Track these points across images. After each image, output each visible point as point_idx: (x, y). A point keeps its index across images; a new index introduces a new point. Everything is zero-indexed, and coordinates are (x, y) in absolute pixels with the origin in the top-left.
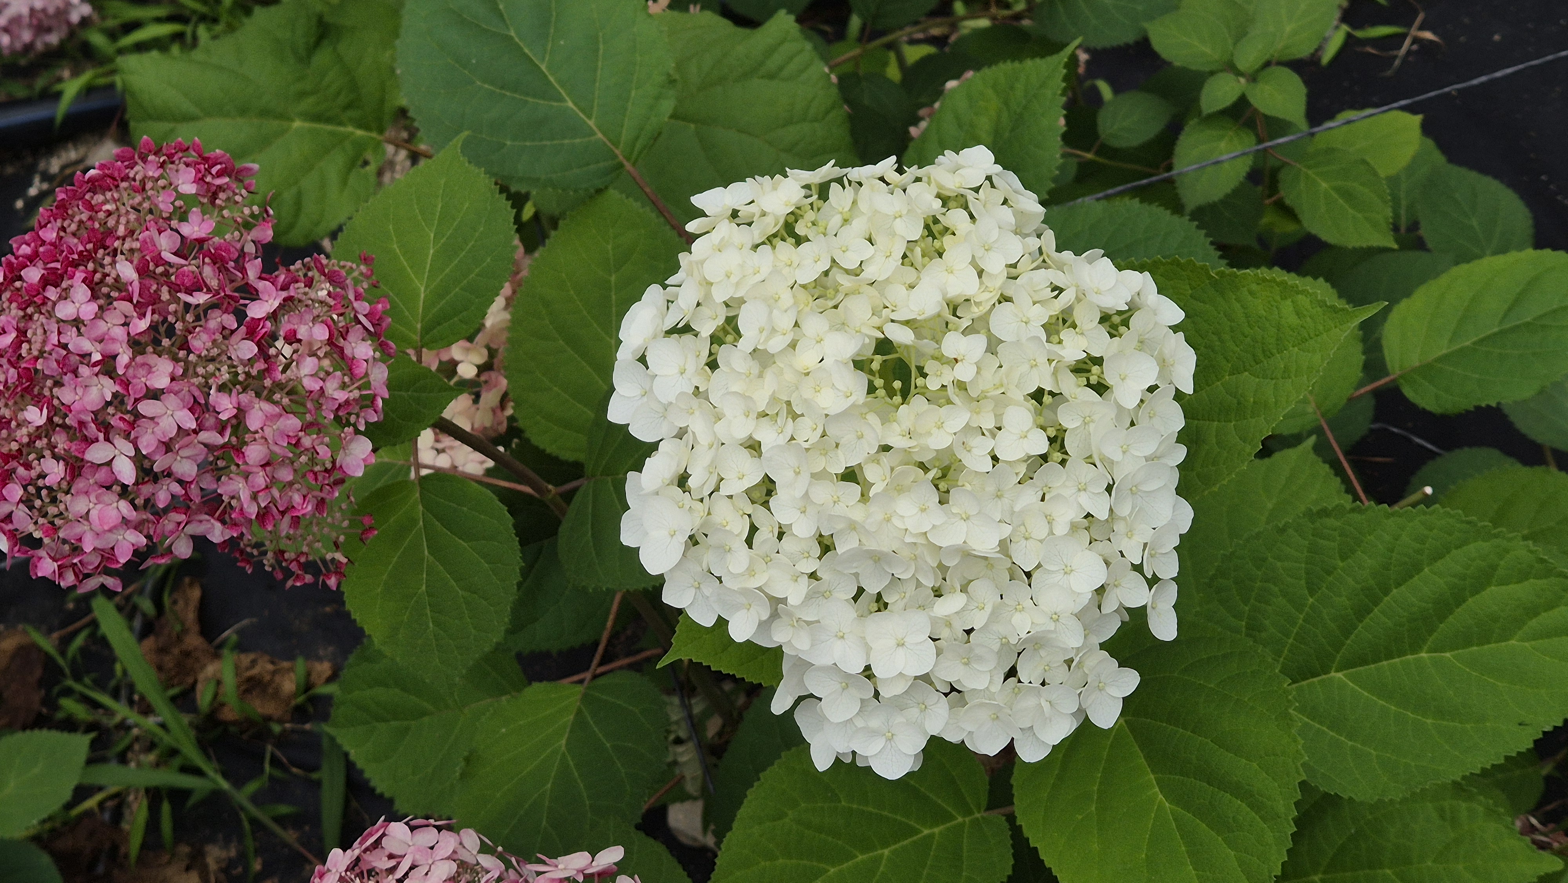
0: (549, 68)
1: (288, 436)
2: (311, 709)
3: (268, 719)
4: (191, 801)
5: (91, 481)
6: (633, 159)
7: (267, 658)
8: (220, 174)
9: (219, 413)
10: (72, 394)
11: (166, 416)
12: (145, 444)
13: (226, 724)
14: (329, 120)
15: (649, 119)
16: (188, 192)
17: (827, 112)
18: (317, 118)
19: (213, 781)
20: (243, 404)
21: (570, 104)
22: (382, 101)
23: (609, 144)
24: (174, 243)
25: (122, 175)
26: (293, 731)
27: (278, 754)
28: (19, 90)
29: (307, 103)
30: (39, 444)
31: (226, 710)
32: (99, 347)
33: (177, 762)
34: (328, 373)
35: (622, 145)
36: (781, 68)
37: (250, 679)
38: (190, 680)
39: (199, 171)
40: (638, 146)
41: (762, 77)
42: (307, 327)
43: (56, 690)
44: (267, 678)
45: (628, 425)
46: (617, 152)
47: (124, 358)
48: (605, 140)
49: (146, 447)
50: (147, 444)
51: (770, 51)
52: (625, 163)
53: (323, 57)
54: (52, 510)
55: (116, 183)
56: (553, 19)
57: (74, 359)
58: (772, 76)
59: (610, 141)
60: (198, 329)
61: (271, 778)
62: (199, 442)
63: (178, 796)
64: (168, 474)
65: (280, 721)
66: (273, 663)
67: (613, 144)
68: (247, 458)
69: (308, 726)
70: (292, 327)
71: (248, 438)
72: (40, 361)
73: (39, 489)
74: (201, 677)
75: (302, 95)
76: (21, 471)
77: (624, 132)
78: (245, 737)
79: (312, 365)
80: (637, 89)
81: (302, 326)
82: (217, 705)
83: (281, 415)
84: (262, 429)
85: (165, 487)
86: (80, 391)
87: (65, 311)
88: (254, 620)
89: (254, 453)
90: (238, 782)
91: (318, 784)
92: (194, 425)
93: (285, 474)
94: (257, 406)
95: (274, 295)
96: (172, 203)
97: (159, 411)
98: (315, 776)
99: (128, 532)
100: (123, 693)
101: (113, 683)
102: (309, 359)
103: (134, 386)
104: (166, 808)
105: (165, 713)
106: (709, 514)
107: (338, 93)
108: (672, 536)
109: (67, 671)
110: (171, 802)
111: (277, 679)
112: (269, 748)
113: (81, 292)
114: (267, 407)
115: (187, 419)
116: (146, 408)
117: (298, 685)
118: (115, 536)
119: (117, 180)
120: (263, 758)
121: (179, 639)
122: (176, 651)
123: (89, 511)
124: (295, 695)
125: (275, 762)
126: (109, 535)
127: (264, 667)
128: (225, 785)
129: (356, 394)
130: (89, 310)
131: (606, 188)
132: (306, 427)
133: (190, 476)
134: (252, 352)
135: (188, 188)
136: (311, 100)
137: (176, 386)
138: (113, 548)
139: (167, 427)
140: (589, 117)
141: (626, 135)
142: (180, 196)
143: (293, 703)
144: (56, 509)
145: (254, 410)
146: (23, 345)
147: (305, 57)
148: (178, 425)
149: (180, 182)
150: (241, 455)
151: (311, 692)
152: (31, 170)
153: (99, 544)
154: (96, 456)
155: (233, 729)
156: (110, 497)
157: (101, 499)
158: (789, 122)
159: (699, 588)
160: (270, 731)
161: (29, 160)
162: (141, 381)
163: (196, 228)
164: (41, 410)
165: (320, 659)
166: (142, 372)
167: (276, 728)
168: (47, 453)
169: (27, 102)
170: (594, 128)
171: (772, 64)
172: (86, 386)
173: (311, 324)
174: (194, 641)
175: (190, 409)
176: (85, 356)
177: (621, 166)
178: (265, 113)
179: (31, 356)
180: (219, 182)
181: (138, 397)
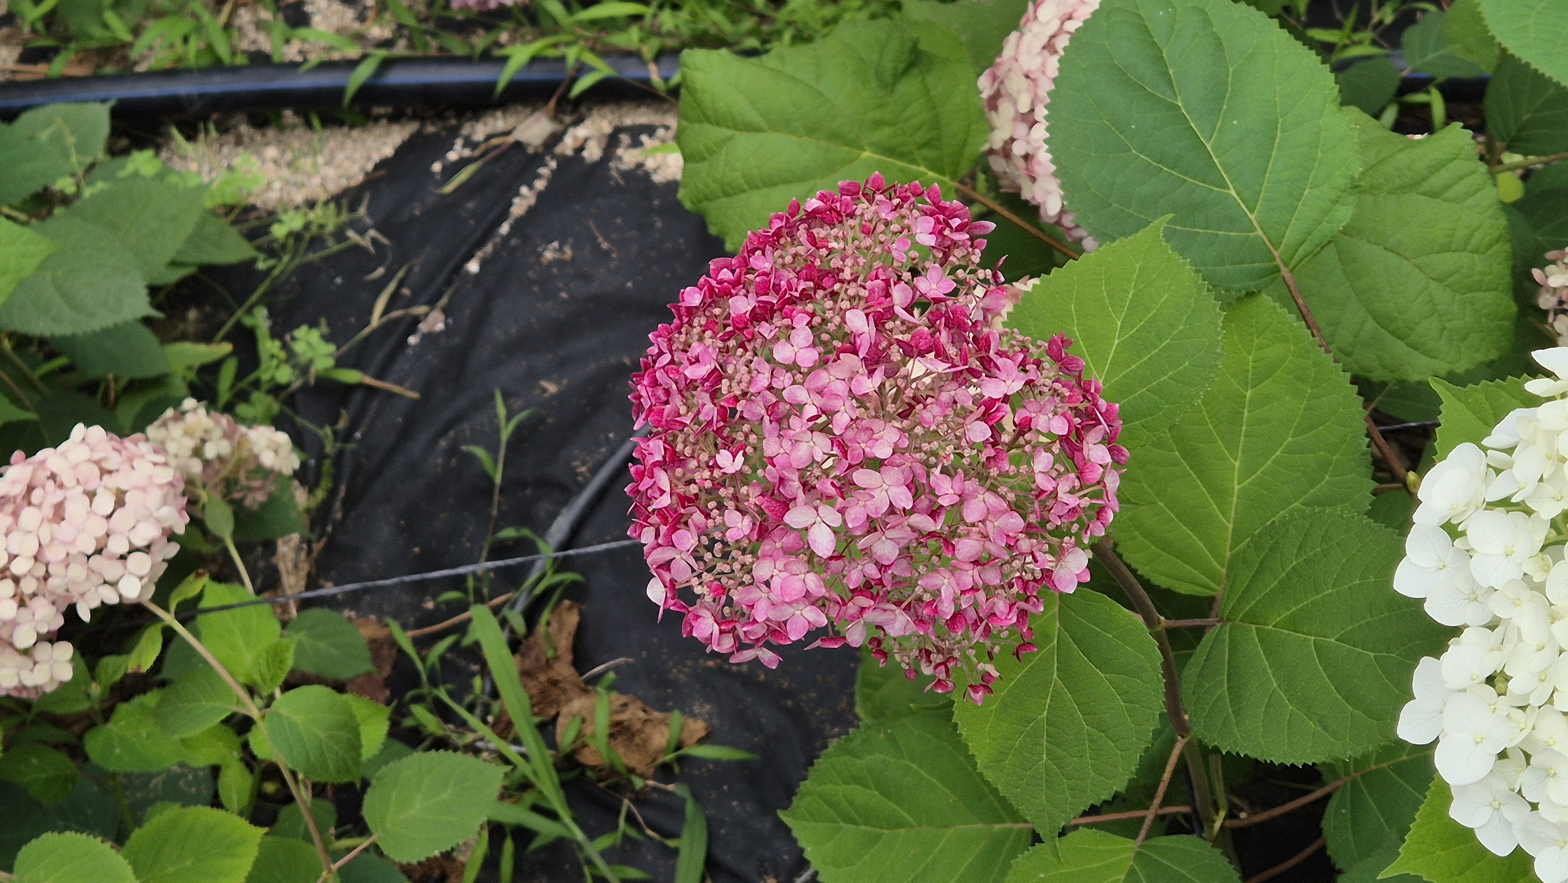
0: (1213, 148)
1: (1008, 536)
2: (677, 770)
3: (632, 771)
4: (535, 845)
5: (778, 545)
6: (1291, 266)
7: (639, 704)
8: (959, 229)
9: (938, 497)
10: (777, 447)
11: (879, 489)
12: (853, 517)
13: (583, 767)
14: (901, 156)
15: (1320, 224)
16: (926, 244)
17: (1491, 245)
18: (891, 151)
19: (566, 826)
20: (967, 492)
21: (1233, 192)
22: (964, 144)
23: (1268, 243)
24: (906, 298)
25: (848, 212)
26: (654, 789)
27: (634, 810)
28: (456, 46)
29: (883, 134)
30: (722, 492)
31: (586, 751)
32: (819, 400)
33: (529, 798)
34: (1059, 474)
35: (1282, 247)
36: (1447, 188)
37: (618, 724)
38: (553, 712)
39: (938, 221)
40: (1301, 252)
41: (1423, 194)
42: (1046, 417)
43: (410, 694)
44: (638, 726)
45: (1423, 600)
46: (1276, 253)
47: (842, 420)
48: (1264, 237)
49: (853, 520)
50: (856, 516)
51: (1438, 167)
52: (1282, 267)
53: (908, 87)
54: (721, 567)
55: (840, 218)
56: (1228, 95)
57: (783, 408)
58: (1434, 195)
59: (1270, 241)
60: (929, 400)
61: (625, 836)
62: (909, 526)
63: (523, 835)
64: (866, 552)
65: (642, 776)
66: (645, 711)
67: (1272, 244)
68: (956, 552)
69: (671, 787)
70: (1028, 414)
71: (962, 529)
72: (743, 402)
73: (713, 541)
74: (565, 710)
75: (879, 124)
76: (698, 517)
77: (1288, 233)
78: (602, 785)
79: (1046, 461)
80: (1310, 188)
81: (1042, 416)
82: (581, 744)
83: (1006, 511)
84: (983, 522)
85: (860, 567)
86: (787, 444)
87: (783, 353)
88: (631, 660)
89: (967, 547)
90: (592, 834)
91: (675, 853)
92: (909, 507)
93: (993, 577)
94: (981, 497)
95: (1014, 376)
96: (906, 253)
97: (875, 483)
98: (671, 843)
99: (809, 608)
100: (478, 711)
101: (469, 699)
102: (1044, 454)
103: (853, 451)
104: (508, 846)
105: (532, 743)
106: (1533, 729)
107: (918, 128)
108: (1477, 743)
109: (424, 677)
110: (515, 840)
111: (648, 729)
112: (626, 802)
113: (802, 335)
114: (991, 499)
115: (902, 497)
116: (860, 477)
117: (669, 742)
118: (792, 610)
119: (842, 216)
120: (618, 813)
121: (548, 664)
122: (542, 678)
123: (772, 576)
124: (663, 751)
125: (631, 819)
126: (787, 607)
127: (634, 714)
128: (579, 835)
129: (1086, 502)
130: (808, 357)
131: (1259, 291)
132: (1029, 531)
133: (888, 559)
134: (985, 434)
135: (928, 240)
136: (887, 131)
137: (897, 459)
138: (785, 622)
139: (879, 503)
140: (1252, 212)
141: (1290, 237)
142: (915, 245)
143: (660, 761)
144: (728, 567)
145: (977, 500)
146: (724, 381)
147: (889, 84)
148: (891, 502)
149: (918, 231)
150: (951, 548)
151: (681, 752)
152: (454, 132)
153: (774, 615)
154: (796, 519)
155: (590, 774)
156: (799, 567)
157: (789, 567)
158: (1446, 249)
159: (1498, 809)
160: (630, 782)
161: (453, 122)
162: (861, 446)
163: (934, 286)
164: (734, 457)
165: (694, 716)
166: (863, 436)
167: (638, 783)
168: (730, 504)
169: (467, 60)
170: (1255, 223)
171: (1436, 181)
172: (796, 441)
173: (1050, 415)
174: (564, 670)
175: (907, 486)
176: (798, 408)
177: (1277, 270)
178: (835, 137)
179: (731, 395)
180: (957, 237)
181: (853, 463)
